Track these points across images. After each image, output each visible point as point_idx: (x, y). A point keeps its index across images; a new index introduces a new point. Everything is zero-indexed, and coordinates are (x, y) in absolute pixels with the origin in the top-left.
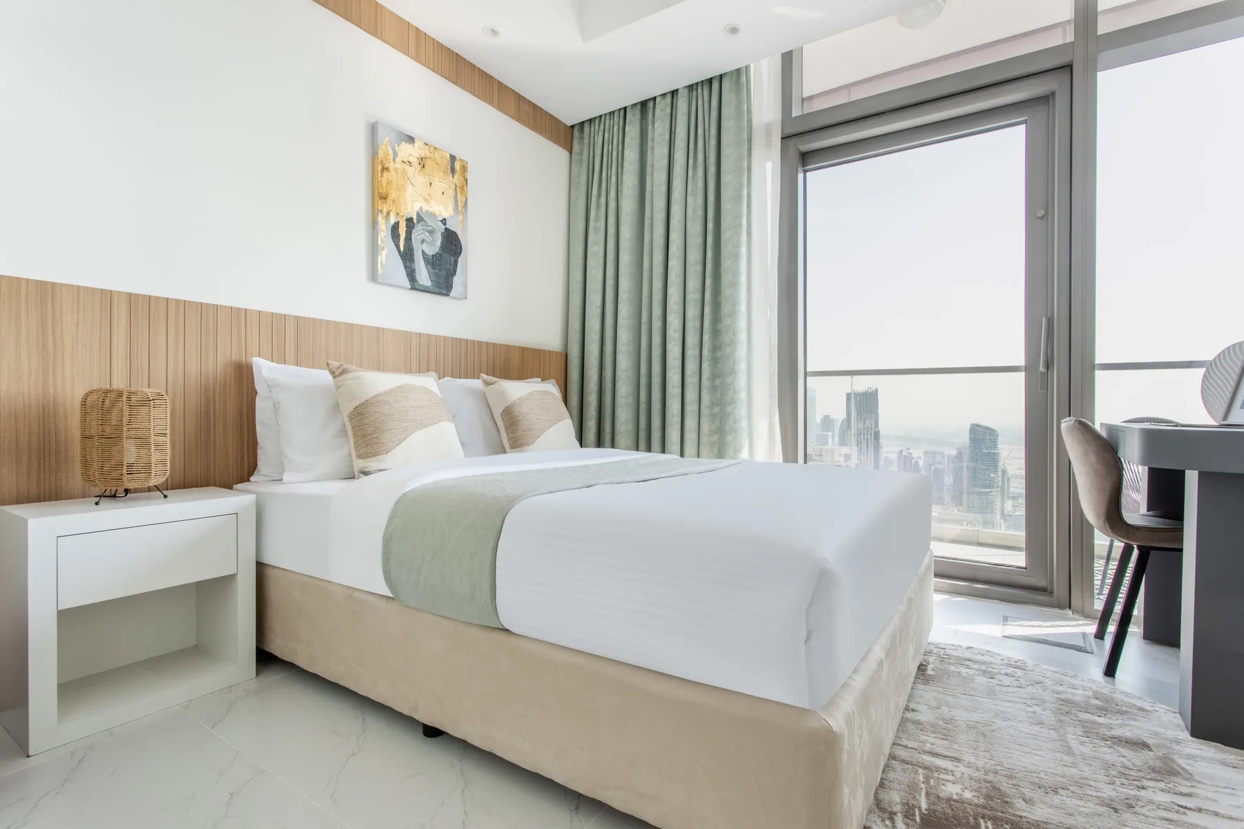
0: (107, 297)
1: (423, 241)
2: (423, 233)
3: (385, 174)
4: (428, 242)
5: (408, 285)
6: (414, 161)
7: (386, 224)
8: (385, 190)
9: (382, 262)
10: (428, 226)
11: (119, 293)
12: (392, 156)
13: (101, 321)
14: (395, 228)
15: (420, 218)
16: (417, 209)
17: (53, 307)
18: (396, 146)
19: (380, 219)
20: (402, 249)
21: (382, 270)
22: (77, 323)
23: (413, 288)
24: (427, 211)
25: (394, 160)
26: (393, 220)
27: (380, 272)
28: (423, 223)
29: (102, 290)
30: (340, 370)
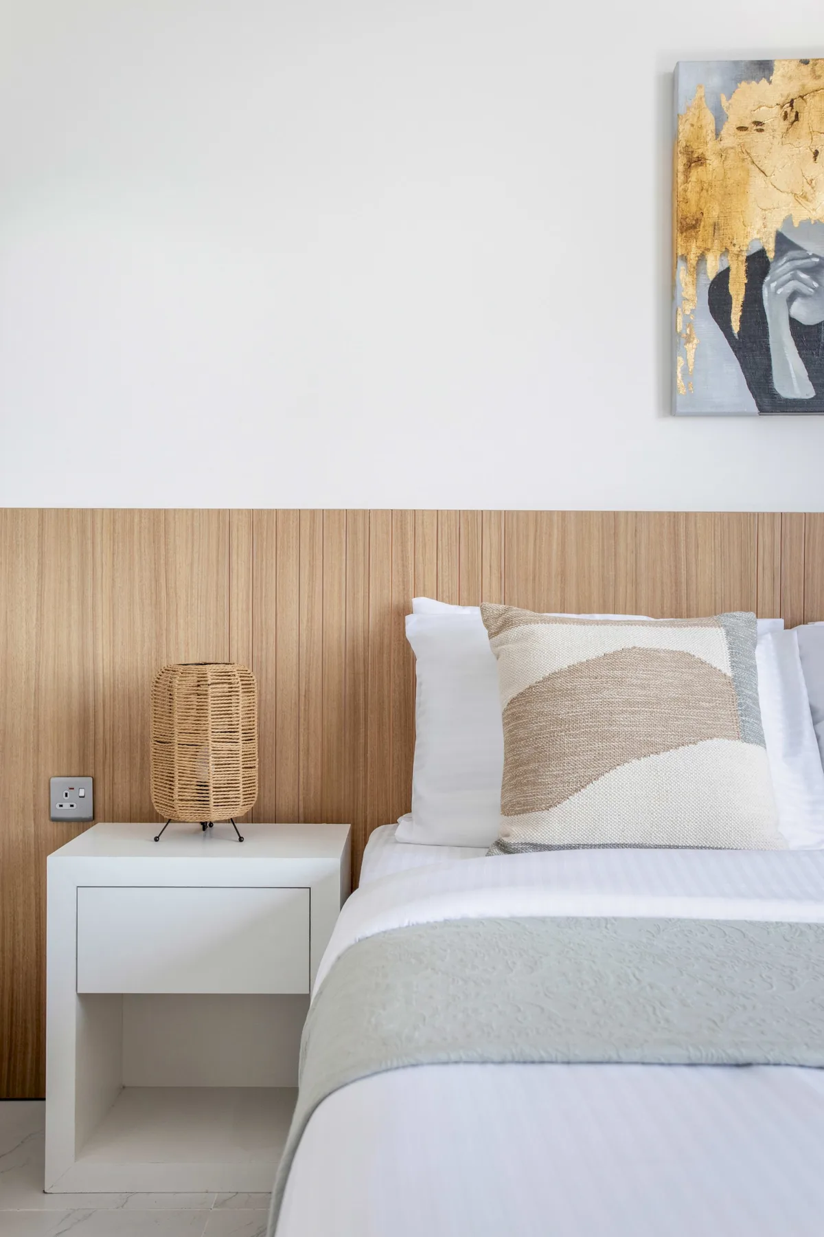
0: (224, 518)
1: (792, 298)
2: (794, 278)
3: (696, 173)
4: (804, 296)
5: (750, 403)
6: (771, 117)
7: (696, 284)
8: (694, 209)
9: (685, 369)
10: (809, 257)
11: (239, 511)
12: (712, 127)
13: (218, 556)
14: (720, 283)
15: (783, 243)
16: (776, 224)
17: (166, 544)
18: (723, 98)
19: (683, 275)
20: (736, 326)
21: (687, 387)
22: (192, 564)
23: (762, 410)
24: (806, 224)
25: (717, 133)
26: (713, 267)
27: (682, 391)
28: (791, 254)
29: (219, 510)
30: (499, 623)
